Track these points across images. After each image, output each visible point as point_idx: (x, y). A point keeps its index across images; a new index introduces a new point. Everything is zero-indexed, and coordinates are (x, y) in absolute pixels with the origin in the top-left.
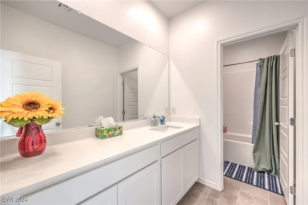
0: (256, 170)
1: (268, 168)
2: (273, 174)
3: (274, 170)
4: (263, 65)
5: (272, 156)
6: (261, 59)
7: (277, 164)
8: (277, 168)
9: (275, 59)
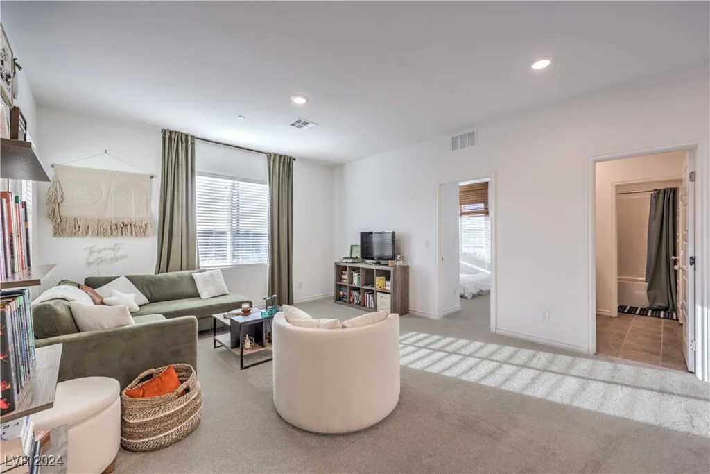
0: (649, 308)
1: (664, 305)
2: (669, 310)
3: (671, 306)
4: (658, 196)
5: (669, 293)
6: (656, 190)
7: (674, 300)
8: (675, 303)
9: (673, 191)
